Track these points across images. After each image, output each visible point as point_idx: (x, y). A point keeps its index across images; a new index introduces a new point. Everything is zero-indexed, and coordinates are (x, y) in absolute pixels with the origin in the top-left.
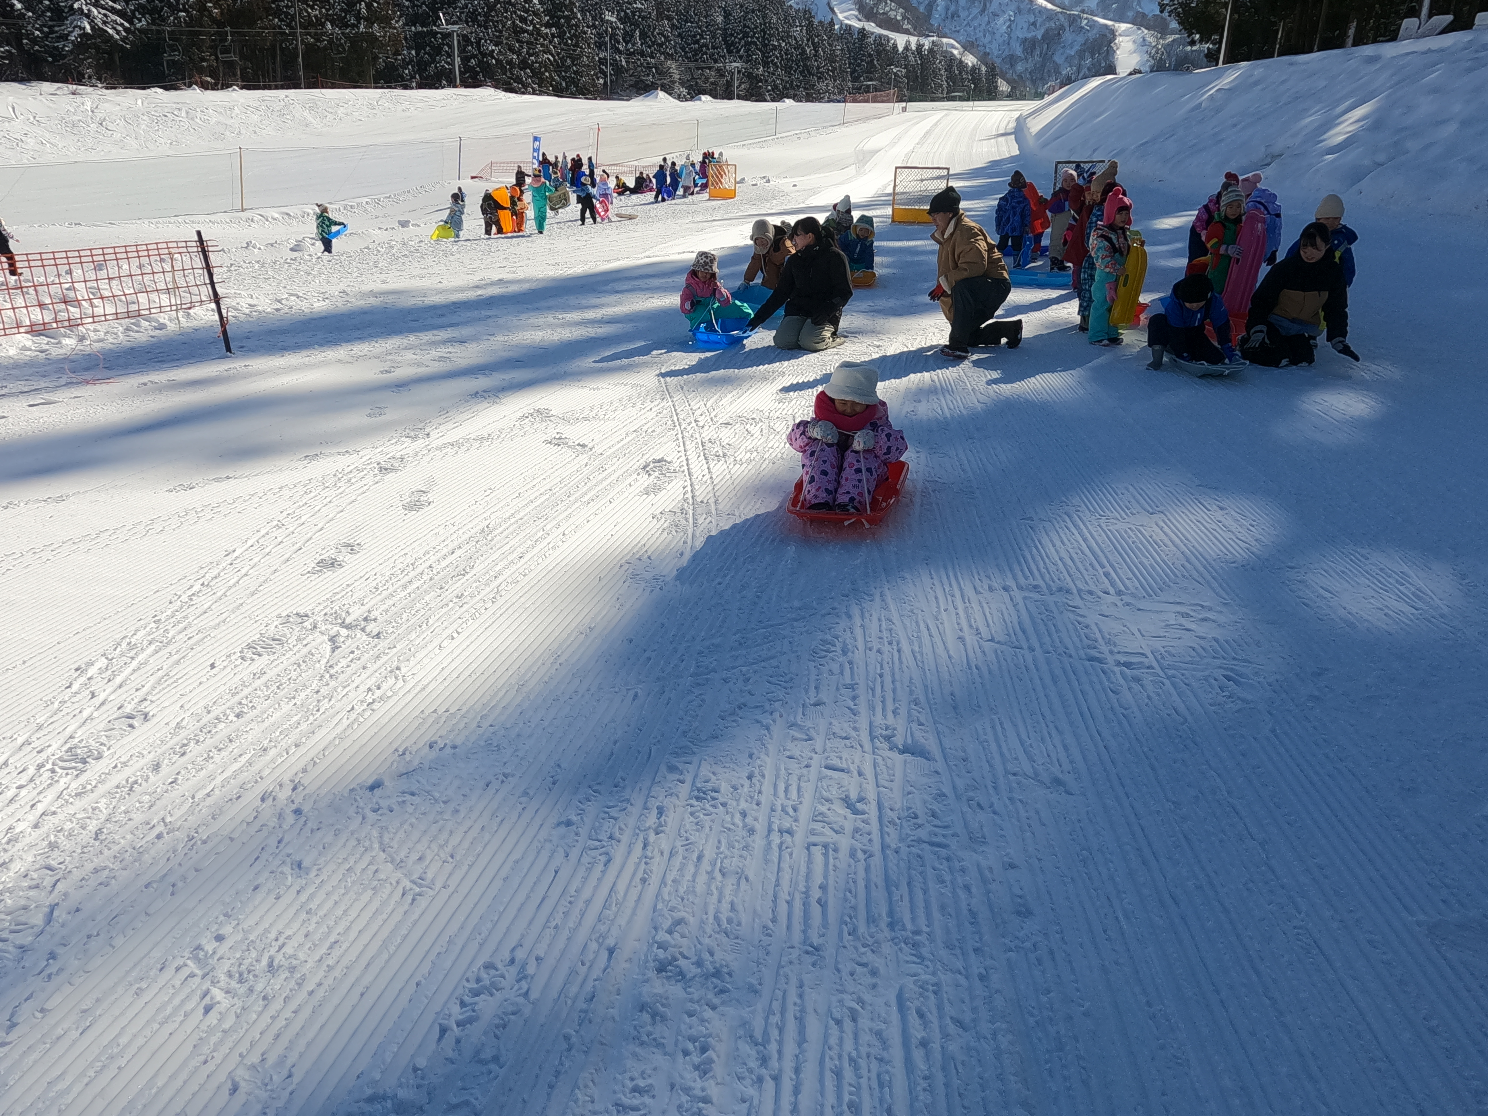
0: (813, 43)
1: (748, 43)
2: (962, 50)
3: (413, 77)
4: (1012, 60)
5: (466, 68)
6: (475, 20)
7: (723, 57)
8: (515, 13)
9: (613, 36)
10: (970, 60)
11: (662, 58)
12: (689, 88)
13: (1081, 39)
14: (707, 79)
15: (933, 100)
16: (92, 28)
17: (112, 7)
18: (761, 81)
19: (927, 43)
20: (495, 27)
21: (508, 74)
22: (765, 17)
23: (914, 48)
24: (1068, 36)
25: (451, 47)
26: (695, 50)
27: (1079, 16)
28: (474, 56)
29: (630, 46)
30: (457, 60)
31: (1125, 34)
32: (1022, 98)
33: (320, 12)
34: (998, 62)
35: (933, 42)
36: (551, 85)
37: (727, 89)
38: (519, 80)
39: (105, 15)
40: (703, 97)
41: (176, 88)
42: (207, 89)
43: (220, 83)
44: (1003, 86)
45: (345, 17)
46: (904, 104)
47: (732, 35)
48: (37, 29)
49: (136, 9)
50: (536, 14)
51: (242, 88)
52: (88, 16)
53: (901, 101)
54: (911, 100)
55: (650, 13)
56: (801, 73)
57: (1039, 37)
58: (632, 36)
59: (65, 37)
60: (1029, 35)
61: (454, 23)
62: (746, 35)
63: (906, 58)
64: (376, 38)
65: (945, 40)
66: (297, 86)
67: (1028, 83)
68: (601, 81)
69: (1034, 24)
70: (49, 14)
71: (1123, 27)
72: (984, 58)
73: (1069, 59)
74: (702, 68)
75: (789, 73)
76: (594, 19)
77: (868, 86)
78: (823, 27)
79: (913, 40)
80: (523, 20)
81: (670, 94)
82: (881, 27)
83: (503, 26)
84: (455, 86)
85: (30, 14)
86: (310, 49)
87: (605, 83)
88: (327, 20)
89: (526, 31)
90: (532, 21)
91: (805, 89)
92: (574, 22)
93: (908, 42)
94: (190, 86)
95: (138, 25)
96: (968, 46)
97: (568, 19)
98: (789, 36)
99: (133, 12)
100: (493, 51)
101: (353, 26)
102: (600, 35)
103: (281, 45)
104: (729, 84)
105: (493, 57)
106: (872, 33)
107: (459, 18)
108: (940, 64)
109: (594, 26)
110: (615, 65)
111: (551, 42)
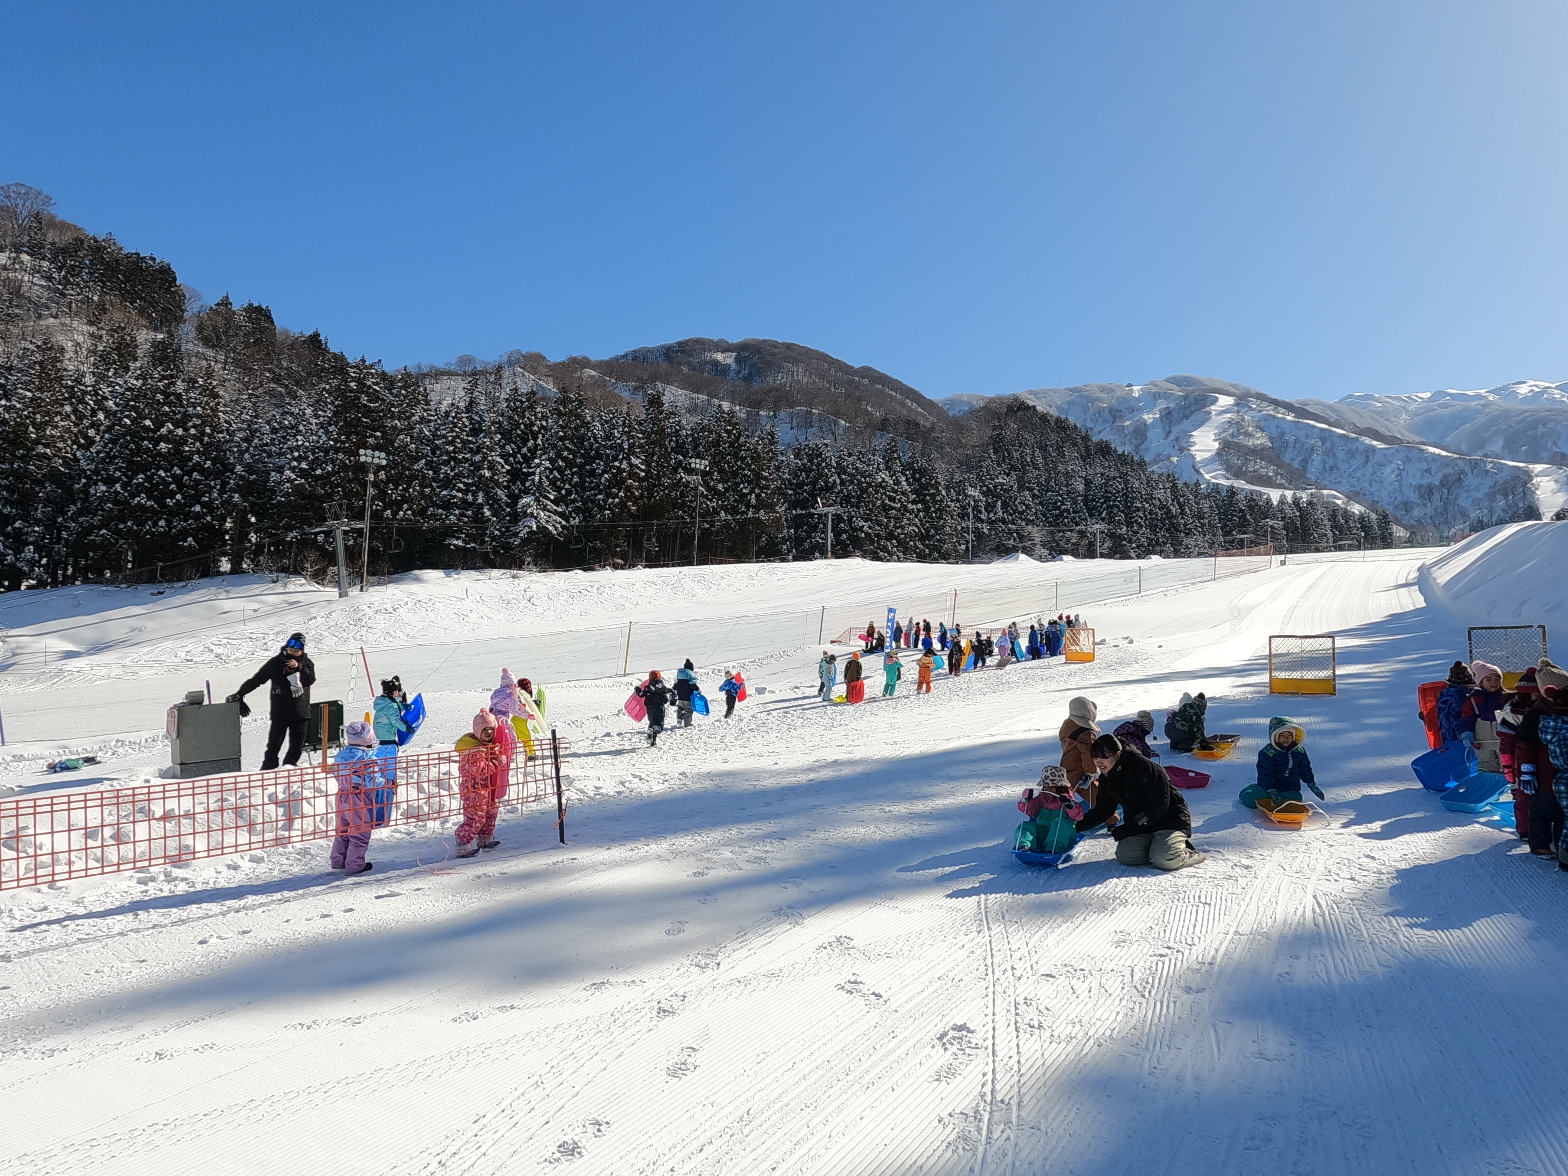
0: (1178, 503)
1: (1108, 507)
2: (1346, 500)
3: (790, 551)
4: (1407, 507)
5: (838, 541)
6: (848, 502)
7: (1084, 520)
8: (885, 493)
9: (976, 508)
10: (1356, 509)
11: (1024, 523)
12: (1051, 549)
13: (1488, 483)
14: (1068, 540)
15: (1317, 550)
16: (538, 527)
17: (556, 510)
18: (1125, 539)
19: (1304, 496)
20: (866, 506)
21: (876, 545)
22: (1126, 482)
23: (1290, 501)
24: (1471, 480)
25: (825, 525)
26: (1056, 516)
27: (1482, 460)
28: (845, 532)
29: (992, 515)
30: (830, 535)
31: (1541, 474)
32: (1423, 543)
33: (717, 503)
34: (1390, 510)
35: (1311, 494)
36: (915, 553)
37: (1089, 548)
38: (884, 549)
39: (549, 517)
40: (1065, 557)
41: (593, 569)
42: (617, 568)
43: (629, 563)
44: (1399, 532)
45: (737, 506)
46: (1282, 557)
47: (1093, 500)
48: (497, 530)
49: (573, 511)
50: (904, 493)
51: (646, 567)
52: (536, 518)
53: (1281, 553)
54: (1292, 551)
55: (1011, 486)
56: (1167, 530)
57: (1437, 483)
58: (994, 506)
59: (516, 535)
60: (1424, 482)
61: (830, 505)
62: (1108, 499)
63: (1282, 511)
64: (761, 521)
65: (1325, 492)
66: (690, 564)
67: (1430, 528)
68: (963, 547)
69: (1428, 471)
70: (508, 518)
71: (1539, 467)
72: (1373, 506)
73: (1476, 502)
74: (1063, 531)
75: (1155, 531)
76: (958, 494)
77: (1242, 540)
78: (1188, 487)
79: (1289, 494)
80: (892, 499)
81: (1031, 556)
82: (1252, 484)
83: (874, 506)
84: (826, 558)
85: (495, 519)
86: (705, 533)
87: (967, 548)
88: (722, 509)
89: (894, 508)
90: (899, 500)
91: (1172, 545)
92: (938, 498)
93: (1283, 496)
94: (604, 566)
95: (572, 523)
96: (1352, 496)
97: (933, 496)
98: (1152, 498)
99: (570, 513)
100: (863, 526)
101: (743, 513)
102: (963, 508)
103: (681, 532)
104: (1091, 544)
105: (863, 531)
106: (1243, 490)
107: (835, 502)
108: (1321, 514)
109: (958, 500)
110: (978, 533)
111: (916, 516)
